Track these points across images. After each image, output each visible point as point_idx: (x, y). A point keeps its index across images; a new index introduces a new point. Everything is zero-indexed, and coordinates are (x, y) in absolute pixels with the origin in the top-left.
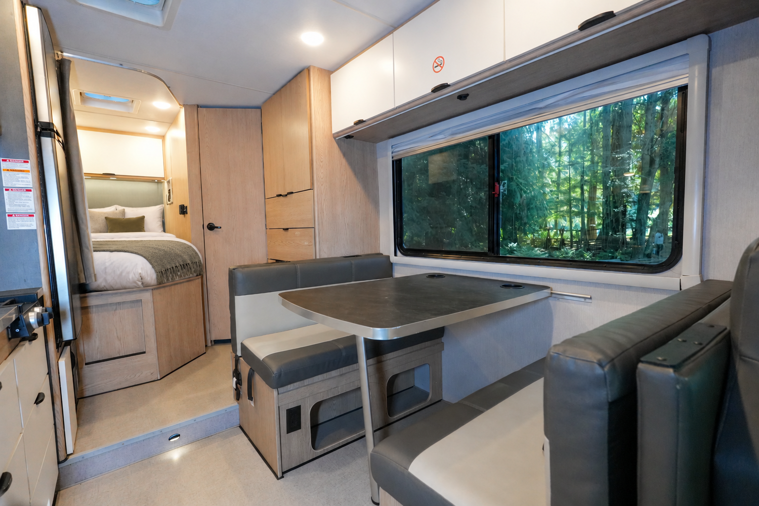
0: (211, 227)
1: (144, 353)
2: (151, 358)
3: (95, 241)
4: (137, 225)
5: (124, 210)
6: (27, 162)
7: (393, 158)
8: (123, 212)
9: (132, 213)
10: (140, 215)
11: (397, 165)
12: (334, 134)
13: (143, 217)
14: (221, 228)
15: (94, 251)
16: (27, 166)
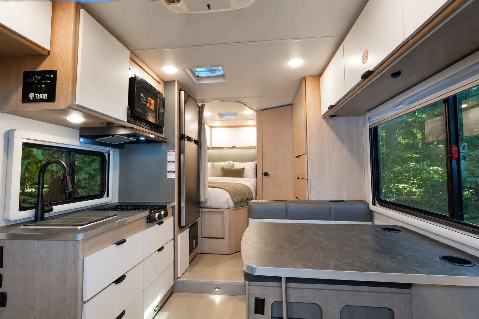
0: (266, 174)
1: (224, 238)
2: (225, 242)
3: (209, 182)
4: (239, 173)
5: (234, 164)
6: (174, 151)
7: (369, 127)
8: (233, 166)
9: (238, 166)
10: (242, 167)
11: (374, 132)
12: (323, 115)
13: (244, 168)
14: (270, 175)
15: (208, 187)
16: (174, 153)
